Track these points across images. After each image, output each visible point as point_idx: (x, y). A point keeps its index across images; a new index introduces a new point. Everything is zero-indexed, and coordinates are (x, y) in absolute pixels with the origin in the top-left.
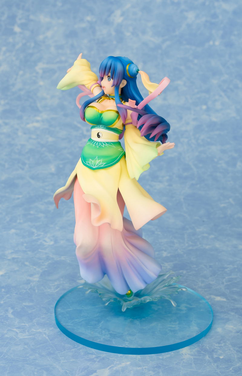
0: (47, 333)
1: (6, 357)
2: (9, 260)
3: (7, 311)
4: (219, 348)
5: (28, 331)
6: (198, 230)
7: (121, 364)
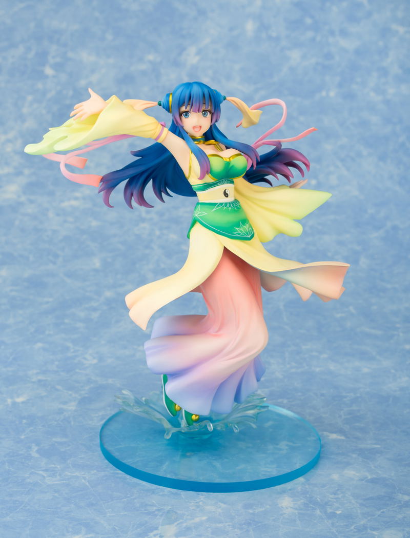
0: (87, 478)
1: (27, 508)
2: (34, 382)
3: (30, 448)
4: (335, 500)
5: (60, 475)
6: (304, 347)
7: (193, 519)
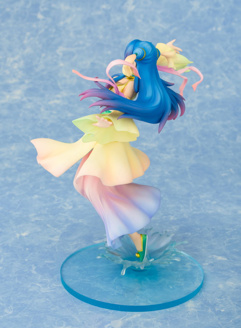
1: (30, 309)
2: (33, 222)
3: (31, 267)
4: (220, 302)
5: (50, 286)
6: (201, 197)
7: (132, 316)
